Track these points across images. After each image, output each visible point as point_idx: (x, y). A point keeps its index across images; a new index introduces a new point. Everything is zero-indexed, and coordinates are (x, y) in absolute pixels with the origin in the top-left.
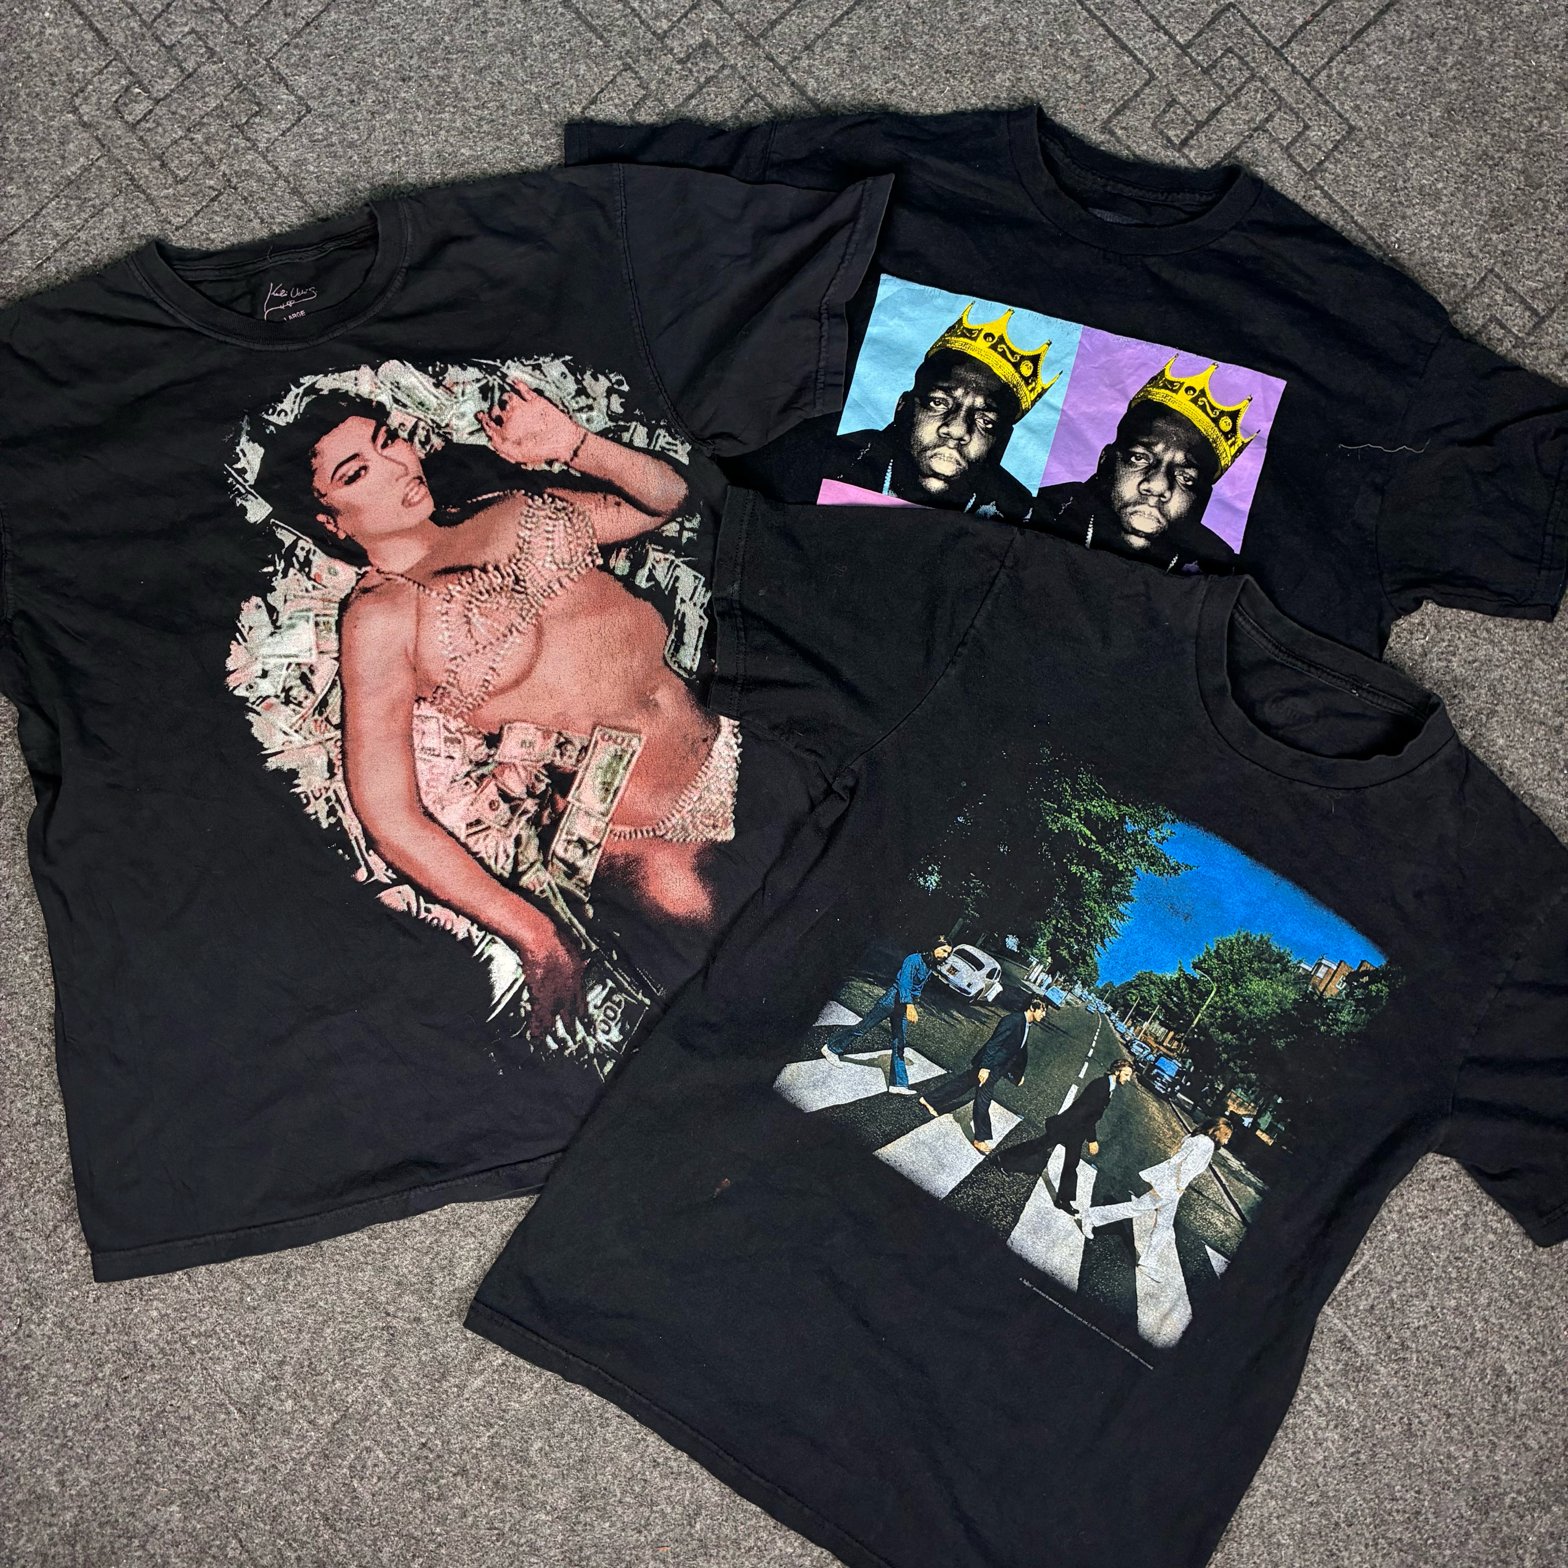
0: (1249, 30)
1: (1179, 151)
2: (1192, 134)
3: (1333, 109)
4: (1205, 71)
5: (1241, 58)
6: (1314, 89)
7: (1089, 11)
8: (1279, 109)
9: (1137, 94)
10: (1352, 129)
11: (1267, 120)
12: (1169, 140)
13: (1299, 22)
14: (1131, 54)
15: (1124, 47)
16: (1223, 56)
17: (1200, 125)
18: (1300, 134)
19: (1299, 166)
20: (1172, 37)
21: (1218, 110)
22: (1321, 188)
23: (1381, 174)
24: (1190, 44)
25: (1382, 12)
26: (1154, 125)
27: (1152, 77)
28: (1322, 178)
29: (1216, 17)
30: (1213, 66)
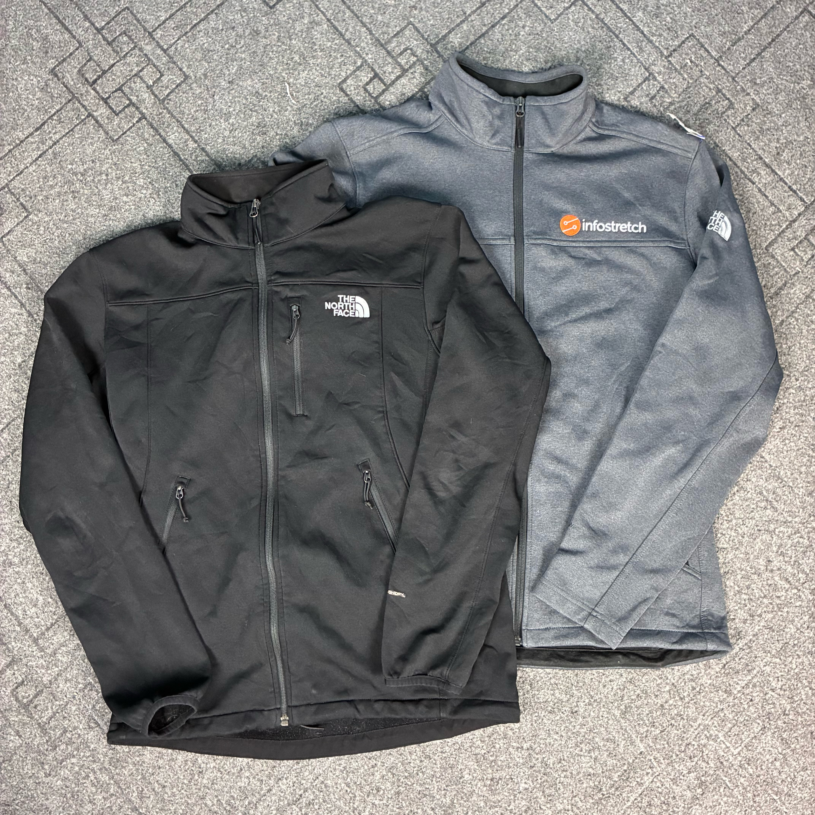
0: (135, 22)
1: (91, 86)
2: (99, 77)
3: (178, 66)
4: (109, 44)
5: (130, 37)
6: (168, 55)
7: (49, 9)
8: (148, 65)
9: (71, 54)
10: (187, 77)
11: (141, 71)
12: (86, 80)
13: (163, 18)
14: (70, 32)
15: (67, 29)
16: (120, 35)
17: (104, 72)
18: (159, 79)
19: (156, 96)
20: (93, 24)
21: (113, 65)
22: (167, 108)
23: (200, 102)
24: (103, 28)
25: (209, 14)
26: (79, 71)
27: (81, 45)
28: (168, 103)
29: (118, 14)
30: (114, 40)
